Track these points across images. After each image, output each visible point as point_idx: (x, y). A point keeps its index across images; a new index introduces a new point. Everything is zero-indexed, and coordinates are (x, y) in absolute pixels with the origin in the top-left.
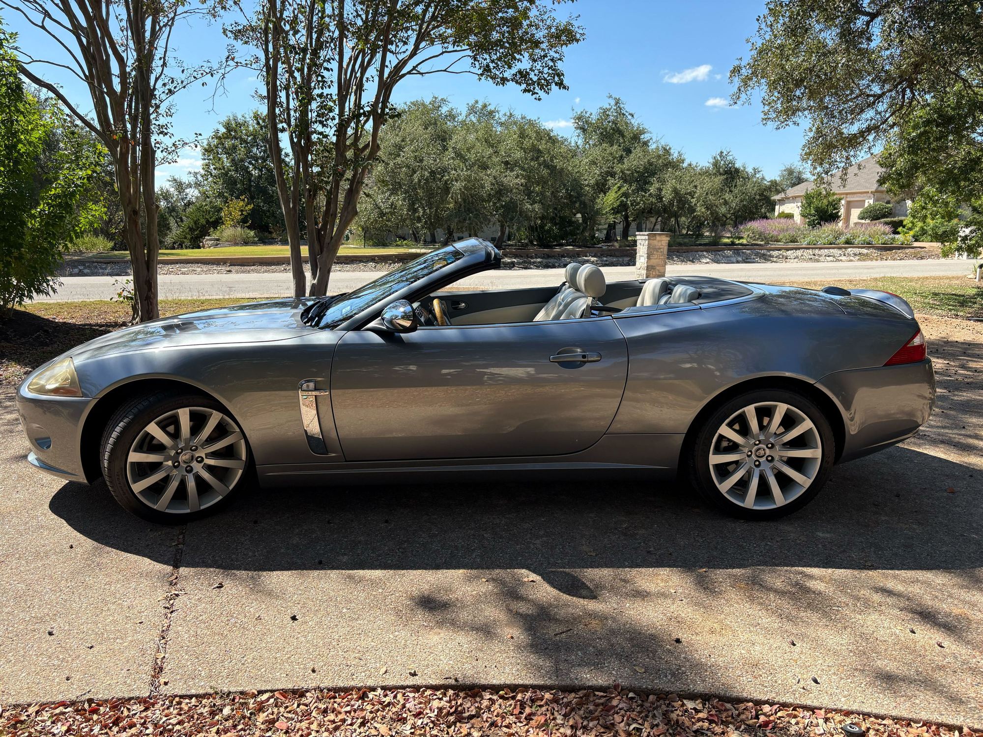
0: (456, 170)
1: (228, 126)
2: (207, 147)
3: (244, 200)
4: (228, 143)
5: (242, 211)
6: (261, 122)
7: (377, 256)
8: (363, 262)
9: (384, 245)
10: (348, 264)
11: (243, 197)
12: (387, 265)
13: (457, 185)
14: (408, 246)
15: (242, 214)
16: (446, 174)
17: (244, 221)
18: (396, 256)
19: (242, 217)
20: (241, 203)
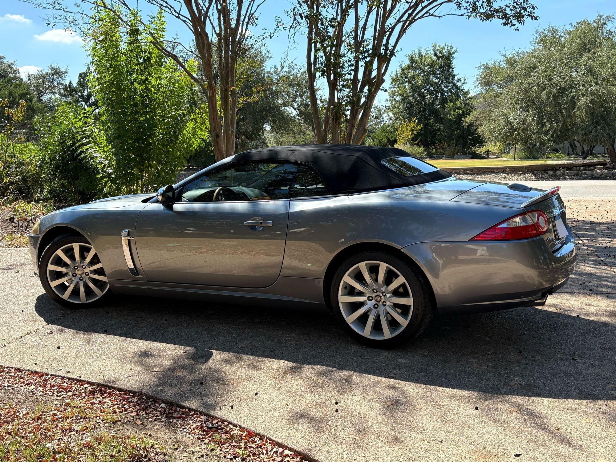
0: (584, 86)
1: (411, 59)
2: (394, 77)
3: (414, 121)
4: (411, 73)
5: (413, 131)
6: (438, 53)
7: (509, 168)
8: (495, 173)
9: (535, 158)
10: (480, 175)
11: (415, 119)
12: (517, 176)
13: (583, 101)
14: (558, 158)
15: (413, 134)
16: (573, 90)
17: (414, 139)
18: (526, 167)
19: (413, 136)
20: (412, 124)
